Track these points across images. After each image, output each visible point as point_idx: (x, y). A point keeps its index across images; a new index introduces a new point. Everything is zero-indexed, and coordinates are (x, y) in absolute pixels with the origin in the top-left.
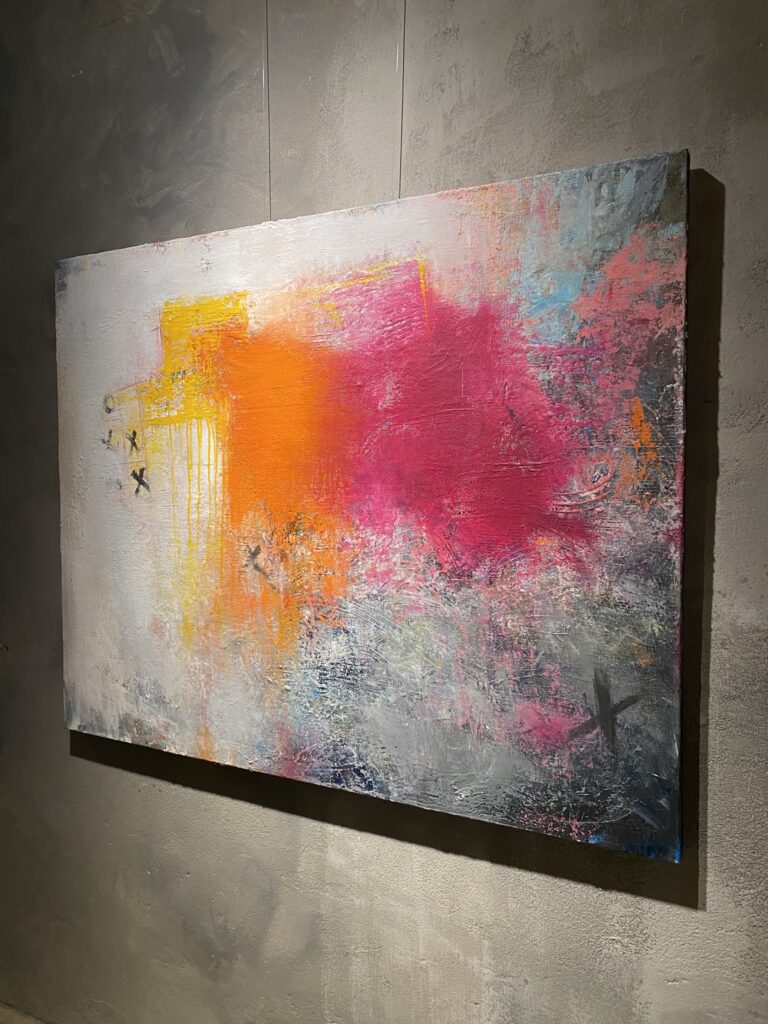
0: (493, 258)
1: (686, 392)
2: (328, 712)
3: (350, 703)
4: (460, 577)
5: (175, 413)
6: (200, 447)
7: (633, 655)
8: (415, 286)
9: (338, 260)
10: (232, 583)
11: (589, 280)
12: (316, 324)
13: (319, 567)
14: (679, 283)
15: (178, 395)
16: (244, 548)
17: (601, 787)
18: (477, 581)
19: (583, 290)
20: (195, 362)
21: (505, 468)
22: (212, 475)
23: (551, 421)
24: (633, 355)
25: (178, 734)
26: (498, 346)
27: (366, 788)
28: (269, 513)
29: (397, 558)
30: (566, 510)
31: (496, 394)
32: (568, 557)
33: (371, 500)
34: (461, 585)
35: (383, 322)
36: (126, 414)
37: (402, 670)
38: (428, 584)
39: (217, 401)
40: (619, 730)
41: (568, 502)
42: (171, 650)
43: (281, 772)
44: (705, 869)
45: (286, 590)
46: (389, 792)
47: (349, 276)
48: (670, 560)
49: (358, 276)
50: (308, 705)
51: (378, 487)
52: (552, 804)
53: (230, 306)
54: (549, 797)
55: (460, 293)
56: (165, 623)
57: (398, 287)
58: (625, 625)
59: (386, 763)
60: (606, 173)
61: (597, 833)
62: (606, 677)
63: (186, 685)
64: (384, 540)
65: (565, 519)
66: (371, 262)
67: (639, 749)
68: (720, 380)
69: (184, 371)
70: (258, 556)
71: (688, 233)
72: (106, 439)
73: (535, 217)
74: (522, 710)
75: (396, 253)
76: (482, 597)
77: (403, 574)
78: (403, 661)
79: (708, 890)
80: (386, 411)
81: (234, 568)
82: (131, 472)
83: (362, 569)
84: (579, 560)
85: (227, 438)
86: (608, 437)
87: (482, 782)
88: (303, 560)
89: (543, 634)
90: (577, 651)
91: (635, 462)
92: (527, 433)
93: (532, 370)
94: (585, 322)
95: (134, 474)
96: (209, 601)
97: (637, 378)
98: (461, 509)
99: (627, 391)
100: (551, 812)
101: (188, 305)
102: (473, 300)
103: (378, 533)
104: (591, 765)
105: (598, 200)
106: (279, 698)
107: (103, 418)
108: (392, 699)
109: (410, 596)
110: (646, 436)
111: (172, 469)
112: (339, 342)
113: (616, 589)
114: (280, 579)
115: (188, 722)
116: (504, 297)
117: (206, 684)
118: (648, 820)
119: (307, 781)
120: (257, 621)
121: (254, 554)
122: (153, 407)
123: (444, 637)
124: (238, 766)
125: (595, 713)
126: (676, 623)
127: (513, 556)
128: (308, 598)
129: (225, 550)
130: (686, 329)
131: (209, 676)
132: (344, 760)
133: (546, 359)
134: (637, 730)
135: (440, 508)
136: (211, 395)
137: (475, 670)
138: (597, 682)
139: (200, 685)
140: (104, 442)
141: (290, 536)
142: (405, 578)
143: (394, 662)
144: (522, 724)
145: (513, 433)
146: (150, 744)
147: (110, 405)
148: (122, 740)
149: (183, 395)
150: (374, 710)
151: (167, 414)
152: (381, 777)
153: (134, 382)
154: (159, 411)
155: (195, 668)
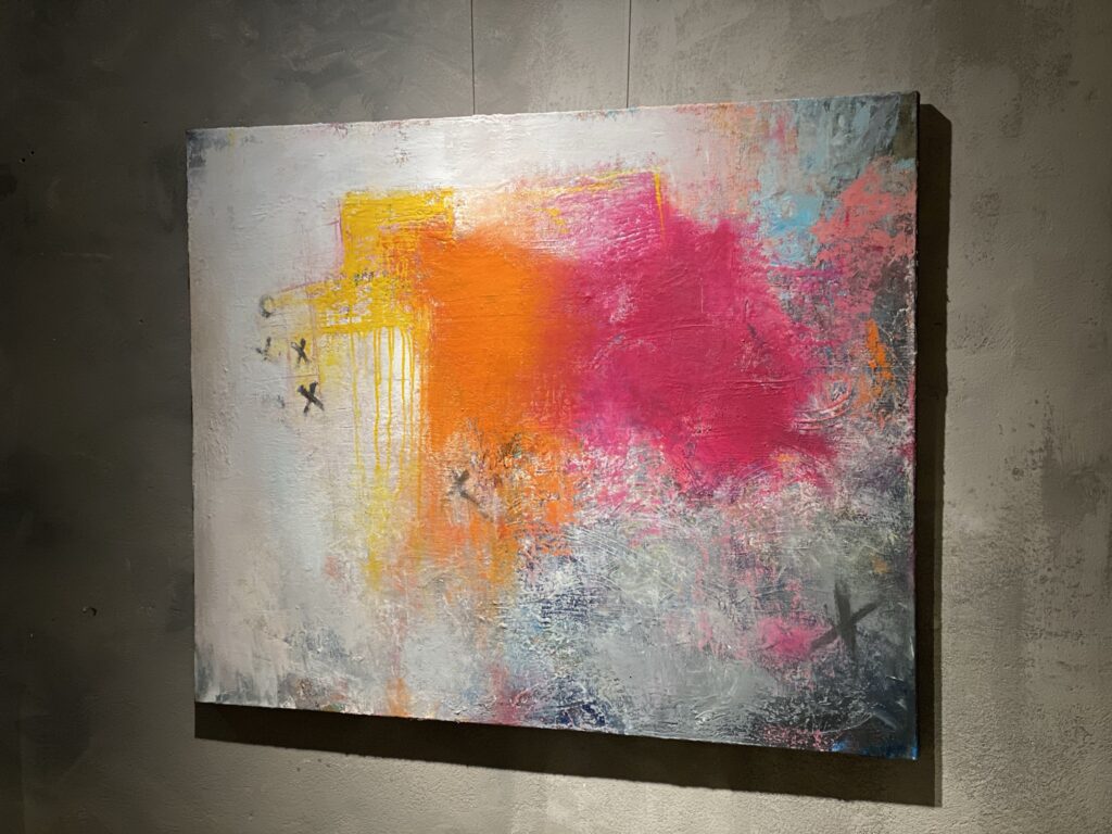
0: (733, 177)
1: (917, 317)
2: (553, 647)
3: (579, 636)
4: (700, 496)
5: (359, 320)
6: (391, 359)
7: (871, 564)
8: (650, 198)
9: (563, 164)
10: (433, 513)
11: (827, 206)
12: (538, 229)
13: (541, 492)
14: (910, 215)
15: (362, 300)
16: (447, 474)
17: (843, 695)
18: (718, 501)
19: (821, 215)
20: (385, 263)
21: (746, 386)
22: (407, 391)
23: (792, 340)
24: (869, 280)
26: (738, 264)
27: (596, 725)
28: (479, 434)
29: (631, 480)
30: (807, 427)
31: (737, 311)
32: (809, 473)
33: (601, 418)
34: (702, 504)
35: (615, 232)
36: (292, 319)
37: (636, 596)
38: (666, 505)
39: (414, 308)
40: (858, 638)
41: (809, 420)
42: (353, 594)
43: (496, 719)
44: (941, 766)
45: (500, 519)
46: (623, 726)
47: (577, 182)
48: (904, 473)
49: (586, 183)
50: (529, 642)
51: (610, 404)
52: (795, 717)
53: (432, 203)
54: (792, 710)
55: (699, 209)
56: (345, 563)
57: (631, 197)
58: (863, 536)
59: (620, 695)
60: (843, 106)
61: (840, 740)
62: (845, 586)
63: (373, 633)
64: (617, 461)
65: (806, 435)
66: (601, 170)
67: (878, 654)
68: (949, 305)
69: (372, 273)
70: (467, 482)
71: (918, 169)
72: (263, 348)
73: (775, 141)
74: (764, 626)
75: (629, 163)
76: (724, 515)
77: (638, 497)
78: (638, 587)
79: (943, 787)
80: (619, 324)
81: (436, 496)
82: (297, 387)
83: (592, 492)
84: (820, 476)
85: (427, 350)
86: (846, 357)
87: (723, 702)
88: (522, 485)
89: (785, 550)
90: (818, 564)
91: (871, 381)
92: (769, 351)
93: (772, 289)
94: (823, 246)
95: (302, 390)
96: (403, 534)
97: (872, 301)
98: (701, 427)
99: (863, 313)
100: (794, 726)
101: (379, 198)
102: (712, 217)
103: (610, 454)
104: (833, 675)
105: (835, 130)
106: (492, 637)
107: (258, 323)
108: (626, 628)
109: (647, 518)
110: (881, 356)
111: (355, 384)
112: (565, 250)
113: (855, 502)
114: (494, 507)
115: (375, 675)
116: (744, 216)
117: (399, 629)
118: (888, 722)
119: (527, 724)
120: (465, 554)
121: (461, 481)
122: (329, 313)
123: (683, 559)
124: (442, 718)
125: (836, 623)
126: (910, 532)
127: (755, 473)
128: (529, 527)
129: (423, 477)
130: (917, 257)
131: (403, 619)
132: (571, 698)
133: (786, 279)
134: (876, 636)
135: (679, 427)
136: (406, 301)
137: (716, 591)
138: (837, 593)
139: (392, 631)
140: (260, 352)
141: (506, 459)
142: (640, 501)
143: (629, 588)
144: (764, 640)
145: (754, 351)
146: (322, 707)
147: (269, 307)
148: (282, 706)
149: (370, 300)
150: (605, 641)
151: (348, 321)
152: (614, 710)
153: (303, 282)
154: (337, 317)
155: (385, 612)
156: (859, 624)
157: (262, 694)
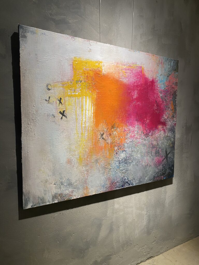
0: (154, 70)
2: (121, 171)
3: (126, 167)
4: (147, 135)
5: (77, 93)
6: (86, 105)
7: (170, 145)
8: (141, 72)
9: (126, 60)
10: (96, 144)
12: (120, 75)
13: (119, 136)
14: (177, 82)
15: (78, 88)
16: (99, 134)
17: (166, 169)
18: (150, 136)
19: (166, 80)
20: (85, 79)
21: (155, 113)
22: (90, 113)
23: (162, 104)
24: (172, 93)
25: (77, 192)
26: (155, 88)
27: (129, 186)
28: (107, 124)
29: (136, 132)
31: (154, 98)
33: (131, 119)
34: (147, 137)
35: (135, 78)
36: (56, 92)
37: (136, 157)
38: (141, 137)
39: (92, 92)
41: (163, 119)
42: (75, 167)
43: (109, 190)
45: (111, 143)
46: (133, 184)
47: (128, 65)
49: (130, 66)
50: (116, 171)
51: (132, 116)
52: (159, 175)
53: (97, 64)
54: (159, 173)
55: (150, 76)
56: (72, 160)
57: (138, 71)
58: (169, 140)
59: (133, 178)
60: (170, 60)
61: (165, 177)
62: (167, 149)
63: (80, 177)
64: (133, 129)
65: (163, 122)
66: (133, 64)
67: (170, 160)
69: (81, 81)
70: (104, 135)
72: (47, 99)
73: (161, 64)
74: (156, 159)
75: (138, 63)
76: (150, 138)
78: (136, 155)
80: (135, 99)
81: (96, 139)
82: (59, 112)
83: (129, 136)
84: (164, 130)
85: (95, 103)
86: (169, 107)
87: (149, 175)
88: (115, 135)
89: (159, 144)
90: (163, 146)
91: (171, 112)
92: (158, 106)
93: (159, 94)
94: (166, 86)
95: (60, 113)
96: (88, 150)
97: (172, 97)
98: (147, 121)
99: (171, 100)
101: (83, 60)
102: (151, 78)
103: (132, 127)
105: (169, 65)
106: (108, 171)
107: (46, 92)
108: (134, 164)
109: (138, 140)
110: (173, 108)
111: (76, 111)
112: (125, 81)
113: (169, 134)
114: (109, 141)
115: (80, 188)
116: (156, 79)
117: (87, 174)
118: (171, 172)
119: (115, 189)
120: (103, 153)
121: (102, 135)
122: (69, 91)
123: (144, 148)
124: (97, 193)
125: (165, 156)
126: (175, 139)
127: (155, 130)
128: (116, 145)
129: (93, 135)
131: (88, 171)
132: (124, 181)
133: (161, 92)
135: (144, 121)
136: (90, 90)
137: (149, 153)
138: (166, 151)
139: (85, 175)
140: (46, 101)
141: (112, 129)
142: (137, 137)
143: (135, 155)
144: (156, 161)
145: (156, 106)
146: (66, 199)
147: (50, 87)
148: (53, 203)
149: (81, 88)
150: (130, 167)
151: (74, 93)
152: (132, 181)
153: (61, 81)
154: (71, 92)
155: (83, 170)
156: (168, 156)
157: (47, 201)
